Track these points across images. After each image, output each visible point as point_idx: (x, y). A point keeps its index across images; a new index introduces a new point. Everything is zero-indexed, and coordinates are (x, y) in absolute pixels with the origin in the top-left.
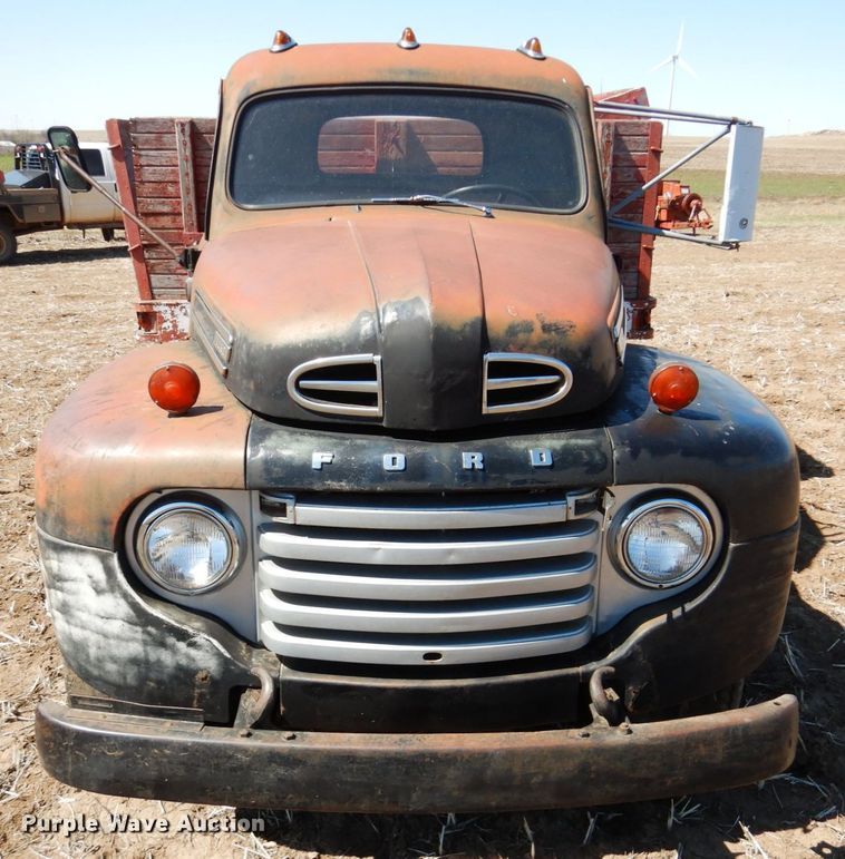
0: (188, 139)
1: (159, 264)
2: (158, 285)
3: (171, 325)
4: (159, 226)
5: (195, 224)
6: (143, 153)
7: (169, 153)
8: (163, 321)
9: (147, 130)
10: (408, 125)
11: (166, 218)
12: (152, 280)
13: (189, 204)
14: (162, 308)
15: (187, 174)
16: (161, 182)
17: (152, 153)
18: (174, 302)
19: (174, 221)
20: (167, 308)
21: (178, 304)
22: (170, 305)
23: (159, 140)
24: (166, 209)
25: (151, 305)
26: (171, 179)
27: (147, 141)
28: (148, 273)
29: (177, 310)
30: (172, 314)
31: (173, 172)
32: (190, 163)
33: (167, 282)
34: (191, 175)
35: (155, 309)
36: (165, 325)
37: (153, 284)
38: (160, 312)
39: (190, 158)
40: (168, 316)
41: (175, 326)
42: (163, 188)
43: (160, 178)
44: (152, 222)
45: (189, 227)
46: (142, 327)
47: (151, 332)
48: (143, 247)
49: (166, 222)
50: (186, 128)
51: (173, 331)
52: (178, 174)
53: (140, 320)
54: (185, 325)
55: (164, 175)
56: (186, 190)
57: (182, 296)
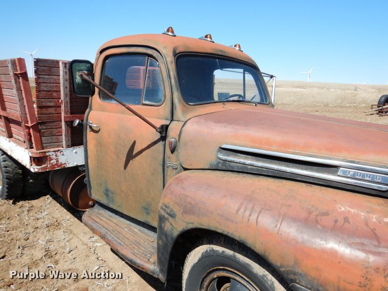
0: (68, 71)
1: (47, 131)
2: (46, 142)
3: (55, 161)
4: (48, 113)
5: (69, 111)
6: (42, 76)
7: (55, 77)
8: (51, 159)
9: (44, 65)
11: (52, 109)
12: (43, 139)
13: (67, 102)
14: (51, 154)
15: (67, 88)
16: (49, 91)
17: (46, 77)
18: (57, 149)
19: (56, 110)
20: (53, 153)
21: (59, 150)
22: (55, 151)
23: (50, 70)
24: (52, 104)
25: (45, 152)
26: (55, 89)
27: (43, 71)
28: (41, 137)
29: (58, 153)
30: (56, 155)
31: (56, 86)
32: (68, 82)
33: (50, 140)
34: (68, 88)
35: (47, 154)
36: (52, 161)
37: (43, 142)
38: (50, 155)
39: (68, 80)
40: (54, 157)
41: (57, 161)
42: (51, 94)
43: (49, 89)
44: (44, 111)
45: (66, 113)
46: (33, 164)
47: (43, 166)
48: (39, 123)
49: (52, 110)
50: (67, 66)
51: (56, 164)
52: (59, 87)
53: (34, 160)
54: (62, 160)
55: (52, 87)
56: (66, 95)
57: (58, 146)
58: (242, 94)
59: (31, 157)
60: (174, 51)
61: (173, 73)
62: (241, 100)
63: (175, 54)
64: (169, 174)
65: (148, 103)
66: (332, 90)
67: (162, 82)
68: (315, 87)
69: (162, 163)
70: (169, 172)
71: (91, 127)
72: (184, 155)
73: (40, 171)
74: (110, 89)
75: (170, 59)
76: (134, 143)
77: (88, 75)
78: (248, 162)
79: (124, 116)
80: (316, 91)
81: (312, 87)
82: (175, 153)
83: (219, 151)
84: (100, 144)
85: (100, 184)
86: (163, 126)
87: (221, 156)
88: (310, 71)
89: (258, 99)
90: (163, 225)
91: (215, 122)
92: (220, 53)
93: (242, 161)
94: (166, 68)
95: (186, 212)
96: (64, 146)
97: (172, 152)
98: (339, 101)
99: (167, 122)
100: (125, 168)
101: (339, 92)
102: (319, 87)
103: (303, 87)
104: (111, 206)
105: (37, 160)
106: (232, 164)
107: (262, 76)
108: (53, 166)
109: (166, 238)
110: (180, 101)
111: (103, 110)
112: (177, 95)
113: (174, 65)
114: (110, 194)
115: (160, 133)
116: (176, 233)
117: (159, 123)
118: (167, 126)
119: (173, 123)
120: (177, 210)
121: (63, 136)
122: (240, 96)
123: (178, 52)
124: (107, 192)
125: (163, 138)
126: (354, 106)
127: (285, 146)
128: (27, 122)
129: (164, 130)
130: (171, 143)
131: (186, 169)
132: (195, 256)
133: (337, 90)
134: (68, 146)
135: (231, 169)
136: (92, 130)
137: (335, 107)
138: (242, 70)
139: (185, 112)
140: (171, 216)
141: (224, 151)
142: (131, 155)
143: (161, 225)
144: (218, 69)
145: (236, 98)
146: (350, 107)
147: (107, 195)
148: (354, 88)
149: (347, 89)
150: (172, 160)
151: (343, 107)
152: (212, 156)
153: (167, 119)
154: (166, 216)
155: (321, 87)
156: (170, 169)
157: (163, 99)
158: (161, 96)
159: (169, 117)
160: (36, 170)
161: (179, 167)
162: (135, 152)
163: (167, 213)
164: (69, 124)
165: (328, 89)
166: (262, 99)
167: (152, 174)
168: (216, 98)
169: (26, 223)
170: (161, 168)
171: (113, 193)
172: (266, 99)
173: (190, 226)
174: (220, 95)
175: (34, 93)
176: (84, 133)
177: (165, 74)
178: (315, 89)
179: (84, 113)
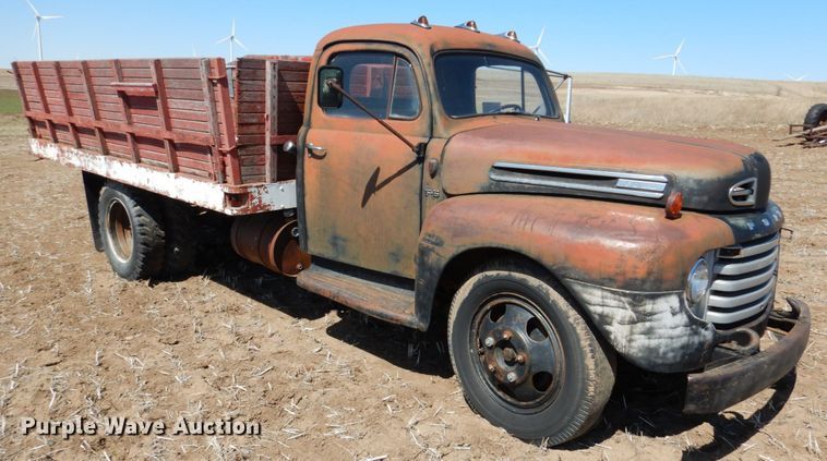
0: (276, 74)
1: (247, 159)
2: (246, 173)
3: (258, 200)
4: (249, 132)
5: (277, 130)
6: (244, 82)
7: (260, 83)
8: (253, 198)
9: (248, 66)
10: (385, 69)
11: (254, 127)
12: (242, 169)
13: (274, 117)
14: (253, 190)
16: (252, 102)
17: (250, 82)
18: (259, 184)
19: (259, 129)
20: (256, 189)
21: (262, 186)
22: (257, 187)
23: (254, 73)
24: (254, 121)
25: (246, 188)
26: (259, 99)
27: (247, 75)
28: (240, 166)
29: (261, 190)
30: (259, 193)
31: (261, 95)
32: (277, 90)
33: (251, 171)
34: (277, 98)
35: (249, 190)
36: (254, 201)
37: (243, 173)
38: (251, 192)
40: (256, 195)
41: (260, 201)
42: (255, 106)
43: (254, 100)
44: (245, 129)
45: (272, 133)
46: (229, 206)
47: (242, 207)
48: (238, 147)
49: (253, 129)
50: (276, 66)
51: (259, 205)
52: (264, 96)
53: (230, 199)
54: (266, 199)
55: (256, 97)
56: (273, 108)
57: (259, 181)
58: (519, 103)
59: (226, 194)
60: (432, 50)
61: (431, 79)
62: (519, 112)
63: (433, 53)
64: (428, 204)
65: (396, 116)
66: (725, 94)
67: (416, 91)
68: (690, 87)
69: (418, 191)
70: (428, 201)
71: (310, 151)
72: (448, 179)
73: (240, 213)
74: (332, 101)
75: (427, 59)
76: (378, 170)
77: (337, 83)
78: (526, 180)
79: (363, 134)
80: (689, 94)
81: (682, 87)
82: (437, 177)
83: (491, 170)
84: (326, 175)
85: (324, 231)
86: (420, 145)
87: (493, 176)
88: (678, 51)
89: (542, 111)
90: (426, 258)
91: (486, 138)
92: (488, 48)
93: (518, 180)
94: (423, 71)
95: (456, 235)
96: (268, 180)
97: (433, 176)
98: (731, 118)
99: (425, 140)
100: (364, 204)
101: (742, 99)
102: (697, 88)
103: (661, 89)
104: (342, 259)
105: (233, 199)
106: (507, 184)
107: (548, 76)
108: (255, 208)
109: (431, 274)
110: (441, 114)
111: (331, 128)
112: (437, 107)
113: (432, 67)
114: (340, 242)
115: (418, 153)
116: (443, 262)
117: (415, 141)
118: (426, 145)
119: (433, 140)
120: (444, 236)
121: (267, 167)
122: (516, 107)
123: (436, 50)
124: (335, 241)
125: (420, 160)
126: (761, 129)
127: (565, 160)
128: (221, 145)
129: (421, 150)
130: (431, 165)
131: (449, 196)
132: (465, 290)
133: (737, 94)
134: (273, 181)
135: (506, 190)
136: (314, 156)
137: (722, 130)
138: (519, 68)
139: (447, 127)
140: (437, 244)
141: (497, 171)
142: (372, 187)
143: (423, 260)
144: (483, 65)
145: (511, 110)
146: (751, 130)
147: (335, 245)
148: (774, 90)
149: (760, 93)
150: (433, 187)
151: (738, 131)
152: (483, 177)
153: (424, 136)
154: (431, 246)
155: (701, 87)
156: (429, 198)
157: (418, 111)
158: (415, 107)
159: (428, 134)
160: (235, 212)
161: (442, 194)
162: (379, 182)
163: (432, 243)
164: (278, 148)
165: (717, 92)
166: (548, 112)
167: (405, 208)
168: (479, 110)
169: (188, 307)
170: (417, 198)
171: (344, 240)
172: (554, 110)
173: (462, 249)
174: (486, 106)
175: (234, 105)
176: (299, 161)
177: (420, 80)
178: (688, 91)
179: (296, 132)
